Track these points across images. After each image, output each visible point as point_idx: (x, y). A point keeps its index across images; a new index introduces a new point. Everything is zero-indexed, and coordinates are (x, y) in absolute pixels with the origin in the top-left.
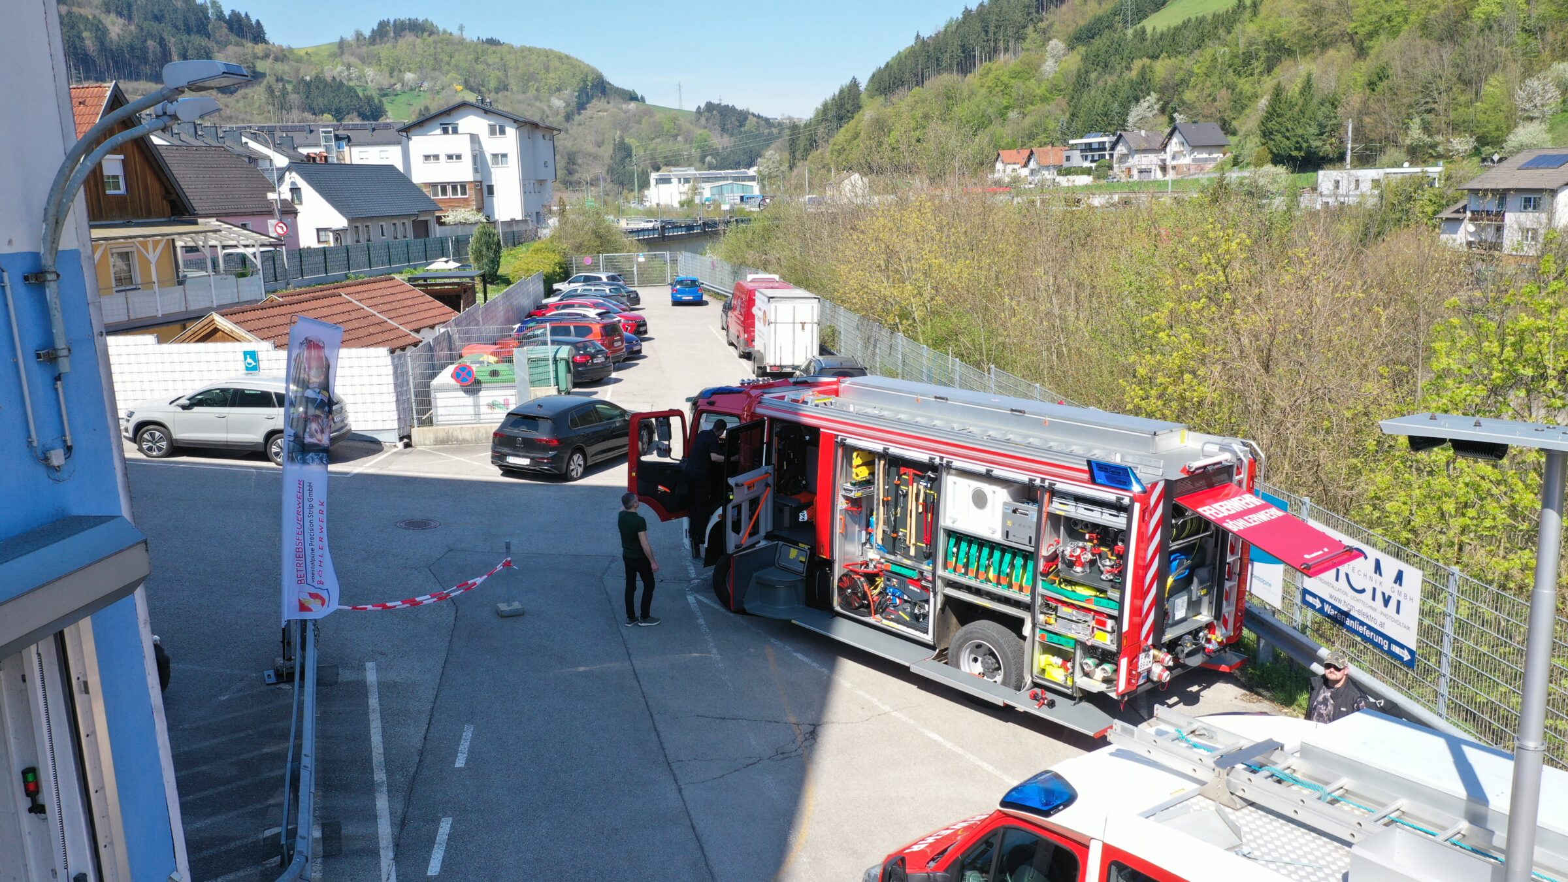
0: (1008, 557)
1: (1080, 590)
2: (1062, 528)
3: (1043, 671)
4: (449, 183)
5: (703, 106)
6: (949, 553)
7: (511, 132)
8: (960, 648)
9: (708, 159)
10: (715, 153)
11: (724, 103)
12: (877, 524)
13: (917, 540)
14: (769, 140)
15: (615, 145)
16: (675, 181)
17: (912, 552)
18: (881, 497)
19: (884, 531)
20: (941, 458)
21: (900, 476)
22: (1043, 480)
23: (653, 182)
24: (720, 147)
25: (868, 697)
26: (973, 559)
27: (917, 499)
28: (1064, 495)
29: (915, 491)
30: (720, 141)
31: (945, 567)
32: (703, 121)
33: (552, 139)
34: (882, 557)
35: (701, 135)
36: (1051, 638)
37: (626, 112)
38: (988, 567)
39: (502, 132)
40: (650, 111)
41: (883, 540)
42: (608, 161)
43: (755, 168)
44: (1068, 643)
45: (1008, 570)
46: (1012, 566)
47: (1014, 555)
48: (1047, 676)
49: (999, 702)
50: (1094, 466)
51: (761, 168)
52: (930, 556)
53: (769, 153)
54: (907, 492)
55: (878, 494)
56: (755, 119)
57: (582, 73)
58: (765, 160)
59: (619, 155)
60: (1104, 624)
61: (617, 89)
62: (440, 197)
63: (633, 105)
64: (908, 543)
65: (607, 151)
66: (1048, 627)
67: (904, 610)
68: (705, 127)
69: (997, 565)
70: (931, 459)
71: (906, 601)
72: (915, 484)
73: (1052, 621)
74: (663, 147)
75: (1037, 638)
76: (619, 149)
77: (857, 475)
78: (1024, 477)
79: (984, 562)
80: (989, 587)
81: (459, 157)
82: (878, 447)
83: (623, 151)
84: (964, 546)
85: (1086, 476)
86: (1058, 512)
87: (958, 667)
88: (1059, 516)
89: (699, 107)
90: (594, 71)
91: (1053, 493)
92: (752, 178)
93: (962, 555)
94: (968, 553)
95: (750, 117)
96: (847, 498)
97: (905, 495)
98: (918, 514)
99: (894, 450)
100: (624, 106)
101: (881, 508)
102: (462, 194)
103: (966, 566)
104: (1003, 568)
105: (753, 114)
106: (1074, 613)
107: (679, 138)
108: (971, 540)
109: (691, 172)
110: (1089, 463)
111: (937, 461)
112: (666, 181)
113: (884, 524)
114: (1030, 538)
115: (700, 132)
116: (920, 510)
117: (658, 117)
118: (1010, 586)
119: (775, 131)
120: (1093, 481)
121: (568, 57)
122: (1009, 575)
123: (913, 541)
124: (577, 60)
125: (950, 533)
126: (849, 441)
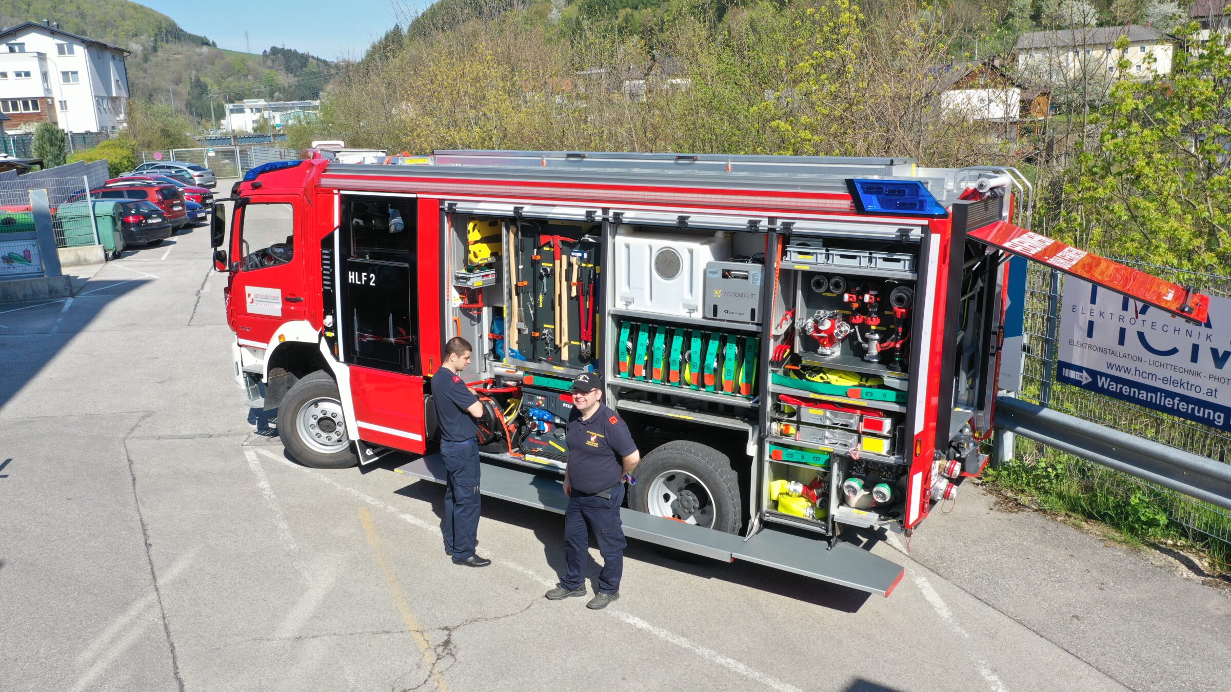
0: (714, 346)
1: (833, 379)
2: (799, 293)
3: (776, 504)
4: (19, 99)
5: (268, 50)
6: (622, 349)
7: (80, 51)
8: (648, 482)
9: (277, 94)
10: (283, 90)
11: (287, 48)
12: (510, 321)
13: (570, 338)
14: (327, 79)
15: (192, 83)
16: (248, 110)
17: (565, 355)
18: (514, 282)
19: (519, 330)
20: (605, 211)
21: (539, 248)
22: (772, 220)
23: (227, 112)
24: (286, 85)
25: (520, 569)
26: (659, 354)
27: (569, 278)
28: (807, 240)
29: (565, 267)
30: (284, 79)
31: (617, 371)
32: (269, 63)
33: (123, 59)
34: (518, 368)
35: (268, 74)
36: (791, 455)
37: (200, 55)
38: (682, 363)
39: (71, 52)
40: (221, 54)
41: (518, 343)
42: (186, 97)
43: (318, 101)
44: (818, 459)
45: (715, 364)
46: (721, 358)
47: (723, 342)
48: (781, 510)
49: (724, 556)
50: (858, 186)
51: (323, 100)
52: (594, 359)
53: (329, 87)
54: (553, 270)
55: (510, 279)
56: (315, 61)
57: (156, 22)
58: (326, 94)
59: (197, 91)
60: (879, 426)
61: (190, 35)
62: (11, 112)
63: (205, 49)
64: (557, 342)
65: (184, 89)
66: (785, 440)
67: (556, 438)
68: (272, 68)
69: (696, 359)
70: (589, 214)
71: (558, 426)
72: (564, 258)
73: (792, 430)
74: (233, 84)
75: (767, 458)
76: (196, 87)
77: (476, 256)
78: (739, 221)
79: (676, 356)
80: (686, 392)
81: (27, 74)
82: (505, 208)
83: (200, 88)
84: (643, 338)
85: (846, 204)
86: (797, 267)
87: (645, 509)
88: (796, 271)
89: (265, 51)
90: (167, 19)
91: (787, 237)
92: (315, 108)
93: (641, 350)
94: (650, 350)
95: (311, 60)
96: (461, 290)
97: (551, 275)
98: (570, 298)
99: (529, 209)
100: (198, 50)
101: (515, 298)
102: (34, 109)
103: (649, 365)
104: (708, 361)
105: (313, 57)
106: (828, 414)
107: (250, 77)
108: (653, 325)
109: (262, 103)
110: (850, 183)
111: (599, 215)
112: (241, 111)
113: (520, 320)
114: (753, 311)
115: (267, 71)
116: (574, 293)
117: (228, 59)
118: (719, 387)
119: (333, 71)
120: (859, 209)
121: (142, 7)
122: (717, 372)
123: (565, 339)
124: (150, 9)
125: (621, 320)
126: (461, 207)
